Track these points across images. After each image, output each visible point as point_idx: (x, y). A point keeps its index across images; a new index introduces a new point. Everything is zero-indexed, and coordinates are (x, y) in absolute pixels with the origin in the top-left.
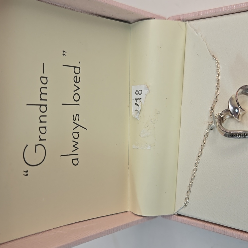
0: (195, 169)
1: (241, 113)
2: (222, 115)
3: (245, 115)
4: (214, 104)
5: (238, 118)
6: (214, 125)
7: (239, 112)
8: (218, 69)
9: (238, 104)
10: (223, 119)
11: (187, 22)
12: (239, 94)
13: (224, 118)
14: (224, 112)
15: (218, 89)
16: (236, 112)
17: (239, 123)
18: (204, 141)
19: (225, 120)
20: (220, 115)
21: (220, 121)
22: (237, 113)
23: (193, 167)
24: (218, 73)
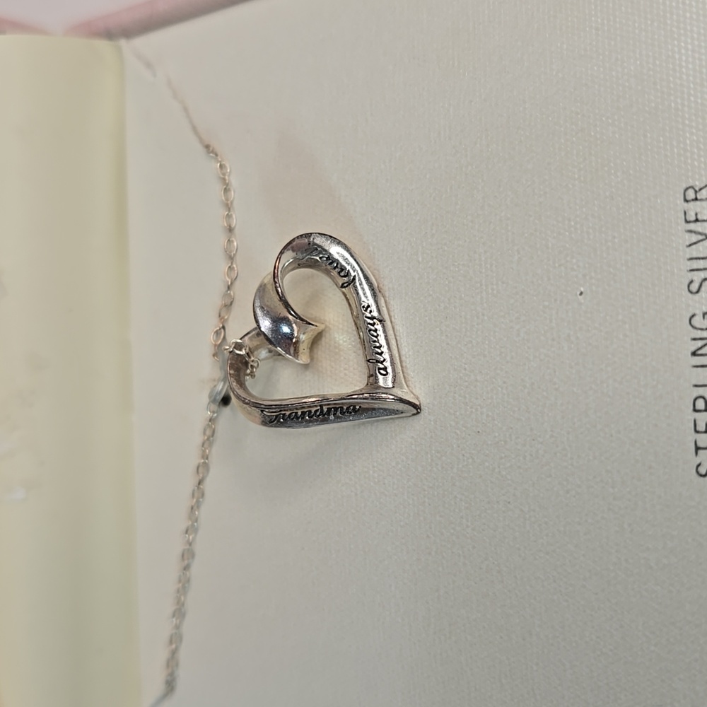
0: (188, 555)
1: (303, 337)
2: (240, 350)
3: (324, 341)
4: (222, 315)
5: (296, 354)
6: (222, 389)
7: (296, 335)
8: (226, 190)
9: (287, 306)
10: (246, 363)
11: (123, 42)
12: (286, 270)
13: (252, 358)
14: (251, 339)
15: (231, 258)
16: (285, 334)
17: (307, 373)
18: (204, 451)
19: (256, 365)
20: (235, 348)
21: (238, 370)
22: (289, 337)
23: (179, 547)
24: (227, 205)
